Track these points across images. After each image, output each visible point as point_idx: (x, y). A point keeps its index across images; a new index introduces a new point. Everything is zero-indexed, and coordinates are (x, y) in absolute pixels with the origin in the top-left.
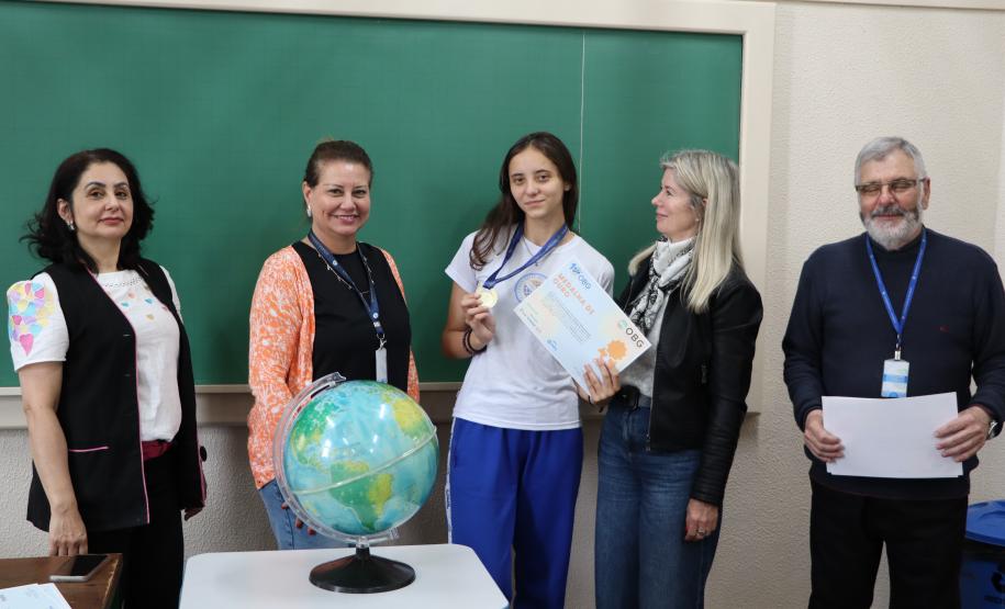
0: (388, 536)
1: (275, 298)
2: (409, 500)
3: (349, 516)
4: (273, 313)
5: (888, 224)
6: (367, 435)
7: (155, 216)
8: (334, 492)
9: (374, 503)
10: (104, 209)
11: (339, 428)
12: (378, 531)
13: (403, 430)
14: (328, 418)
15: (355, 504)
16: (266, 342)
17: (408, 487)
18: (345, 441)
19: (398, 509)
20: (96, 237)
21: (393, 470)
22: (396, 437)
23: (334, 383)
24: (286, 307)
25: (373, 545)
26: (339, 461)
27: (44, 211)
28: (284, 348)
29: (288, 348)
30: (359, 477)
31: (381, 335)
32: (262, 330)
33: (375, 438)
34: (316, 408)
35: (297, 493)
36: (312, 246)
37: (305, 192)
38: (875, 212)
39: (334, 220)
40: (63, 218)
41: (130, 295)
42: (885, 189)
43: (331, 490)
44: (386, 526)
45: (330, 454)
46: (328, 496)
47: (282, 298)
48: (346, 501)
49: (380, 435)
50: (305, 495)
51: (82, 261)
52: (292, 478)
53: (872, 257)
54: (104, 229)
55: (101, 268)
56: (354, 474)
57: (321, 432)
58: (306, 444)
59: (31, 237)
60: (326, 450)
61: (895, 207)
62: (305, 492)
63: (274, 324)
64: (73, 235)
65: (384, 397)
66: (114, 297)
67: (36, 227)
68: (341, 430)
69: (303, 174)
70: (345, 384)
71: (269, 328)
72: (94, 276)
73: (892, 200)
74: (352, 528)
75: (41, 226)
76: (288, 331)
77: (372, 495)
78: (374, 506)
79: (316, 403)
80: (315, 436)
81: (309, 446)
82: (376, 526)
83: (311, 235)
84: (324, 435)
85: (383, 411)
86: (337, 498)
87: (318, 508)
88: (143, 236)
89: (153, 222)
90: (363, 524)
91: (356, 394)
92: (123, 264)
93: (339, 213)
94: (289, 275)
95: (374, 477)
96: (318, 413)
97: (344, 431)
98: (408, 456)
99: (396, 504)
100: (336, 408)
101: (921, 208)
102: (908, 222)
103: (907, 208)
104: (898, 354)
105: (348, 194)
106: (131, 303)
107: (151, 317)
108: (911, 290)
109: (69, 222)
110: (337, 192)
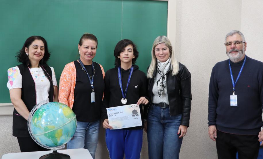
1: (66, 76)
2: (68, 136)
3: (50, 142)
4: (65, 80)
5: (234, 54)
6: (55, 118)
9: (57, 138)
11: (47, 116)
12: (59, 146)
13: (65, 116)
14: (44, 113)
15: (51, 138)
16: (63, 88)
17: (67, 133)
18: (49, 120)
19: (65, 139)
21: (63, 128)
22: (63, 118)
24: (69, 79)
25: (58, 150)
26: (46, 126)
28: (67, 90)
29: (68, 90)
30: (53, 130)
31: (93, 89)
32: (62, 85)
33: (58, 119)
34: (40, 110)
35: (34, 135)
36: (79, 62)
37: (79, 47)
38: (230, 51)
42: (233, 44)
43: (44, 134)
44: (61, 144)
45: (44, 124)
46: (43, 136)
47: (68, 76)
48: (49, 137)
49: (59, 117)
50: (37, 136)
52: (33, 131)
53: (230, 65)
56: (51, 129)
57: (41, 117)
58: (37, 121)
59: (18, 56)
60: (43, 122)
61: (236, 49)
62: (37, 135)
63: (65, 83)
65: (60, 107)
69: (79, 42)
70: (48, 103)
71: (64, 84)
73: (235, 47)
74: (51, 145)
76: (69, 86)
77: (56, 135)
78: (57, 139)
80: (39, 119)
81: (38, 122)
82: (58, 144)
83: (79, 59)
84: (42, 118)
85: (60, 111)
86: (46, 136)
87: (41, 139)
90: (54, 144)
91: (52, 106)
93: (87, 53)
94: (71, 70)
95: (57, 130)
96: (40, 111)
97: (48, 117)
98: (67, 124)
99: (63, 138)
100: (46, 110)
101: (243, 50)
102: (240, 54)
103: (239, 50)
104: (234, 93)
105: (90, 48)
106: (38, 77)
107: (42, 81)
108: (239, 75)
109: (27, 53)
110: (87, 48)
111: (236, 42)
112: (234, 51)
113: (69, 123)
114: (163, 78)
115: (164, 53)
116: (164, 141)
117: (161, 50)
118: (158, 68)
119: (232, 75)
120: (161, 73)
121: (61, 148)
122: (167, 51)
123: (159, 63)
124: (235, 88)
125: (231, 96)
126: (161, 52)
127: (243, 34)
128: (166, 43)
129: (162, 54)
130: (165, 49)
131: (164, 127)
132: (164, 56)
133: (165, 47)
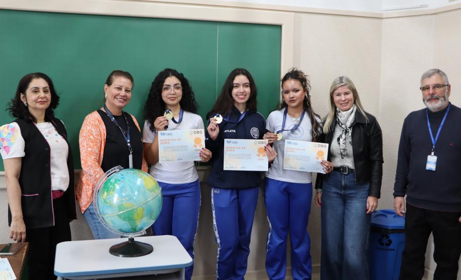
0: (142, 233)
2: (151, 218)
3: (126, 225)
5: (434, 102)
6: (133, 192)
7: (60, 99)
8: (119, 216)
9: (136, 220)
10: (39, 98)
11: (121, 188)
12: (138, 231)
13: (147, 189)
14: (116, 185)
15: (128, 220)
17: (150, 213)
18: (124, 194)
19: (146, 222)
20: (35, 109)
21: (144, 206)
22: (145, 192)
23: (118, 170)
24: (97, 135)
25: (136, 237)
26: (121, 203)
27: (15, 98)
30: (130, 209)
31: (130, 149)
33: (136, 193)
34: (111, 181)
35: (104, 216)
36: (105, 111)
37: (105, 88)
38: (428, 98)
39: (116, 100)
40: (23, 101)
41: (49, 133)
42: (431, 88)
43: (118, 215)
44: (141, 229)
46: (117, 218)
47: (95, 132)
48: (124, 219)
49: (138, 191)
50: (107, 217)
51: (31, 118)
52: (101, 211)
53: (427, 115)
54: (39, 106)
55: (38, 121)
56: (128, 208)
57: (114, 190)
58: (107, 196)
59: (10, 109)
60: (115, 199)
61: (436, 95)
63: (92, 142)
64: (27, 108)
65: (140, 175)
66: (43, 133)
67: (12, 105)
68: (121, 190)
70: (123, 170)
71: (90, 143)
72: (35, 124)
73: (434, 93)
74: (127, 231)
75: (14, 104)
76: (98, 145)
77: (135, 217)
78: (136, 221)
79: (110, 179)
80: (111, 192)
81: (108, 197)
82: (137, 229)
83: (105, 107)
84: (114, 192)
85: (139, 181)
86: (121, 218)
87: (113, 222)
88: (55, 108)
89: (59, 102)
90: (132, 229)
91: (128, 175)
92: (47, 119)
93: (118, 97)
95: (136, 209)
96: (112, 183)
97: (123, 190)
98: (150, 200)
99: (145, 220)
100: (120, 180)
101: (446, 96)
102: (442, 101)
103: (440, 96)
104: (433, 153)
105: (123, 90)
106: (50, 136)
107: (57, 141)
108: (440, 129)
109: (25, 103)
110: (120, 89)
111: (437, 86)
112: (433, 98)
113: (153, 199)
114: (346, 132)
115: (347, 99)
117: (343, 95)
118: (339, 119)
119: (430, 129)
120: (343, 126)
121: (141, 234)
122: (350, 96)
123: (340, 112)
124: (435, 146)
125: (429, 157)
126: (343, 97)
127: (446, 74)
128: (349, 85)
129: (345, 100)
130: (348, 94)
131: (345, 200)
132: (347, 102)
133: (348, 90)
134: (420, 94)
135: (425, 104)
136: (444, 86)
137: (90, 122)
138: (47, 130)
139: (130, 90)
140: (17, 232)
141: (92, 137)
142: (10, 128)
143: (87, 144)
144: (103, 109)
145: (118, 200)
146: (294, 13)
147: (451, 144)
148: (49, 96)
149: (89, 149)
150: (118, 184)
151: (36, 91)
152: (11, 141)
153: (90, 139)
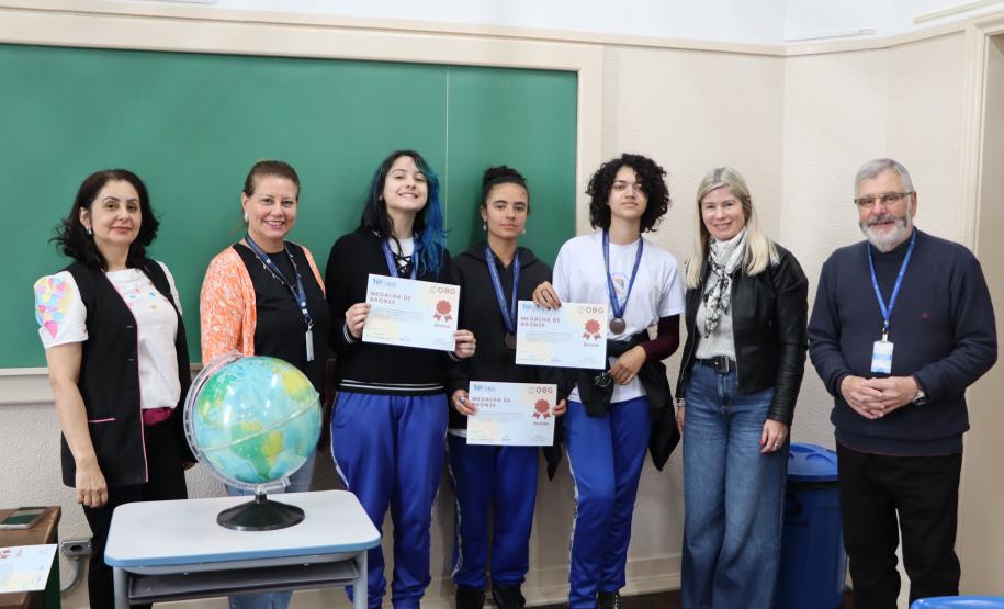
1: (223, 292)
2: (297, 453)
3: (247, 468)
5: (881, 229)
6: (261, 401)
8: (234, 448)
9: (267, 456)
10: (116, 219)
11: (237, 395)
12: (272, 480)
13: (291, 396)
14: (229, 388)
15: (251, 457)
17: (295, 443)
18: (243, 406)
19: (289, 462)
21: (283, 429)
22: (285, 401)
24: (233, 299)
26: (237, 423)
27: (70, 218)
28: (231, 334)
29: (235, 333)
30: (255, 436)
31: (308, 320)
33: (268, 404)
34: (219, 380)
35: (205, 449)
36: (249, 247)
37: (244, 200)
38: (871, 221)
39: (264, 224)
40: (84, 223)
42: (878, 201)
43: (232, 447)
44: (278, 476)
46: (228, 451)
47: (228, 292)
48: (244, 455)
49: (271, 400)
54: (115, 237)
55: (113, 268)
56: (250, 433)
57: (222, 398)
58: (210, 409)
59: (58, 239)
60: (227, 417)
61: (888, 215)
62: (210, 448)
63: (222, 313)
66: (122, 292)
67: (63, 230)
68: (237, 397)
71: (219, 317)
72: (106, 273)
73: (884, 211)
74: (250, 478)
75: (67, 229)
76: (234, 319)
77: (265, 450)
78: (267, 459)
79: (218, 376)
80: (217, 402)
81: (213, 411)
82: (270, 475)
83: (247, 237)
84: (224, 402)
85: (275, 381)
86: (237, 453)
87: (222, 462)
90: (260, 474)
91: (250, 368)
93: (270, 219)
95: (267, 435)
96: (219, 383)
97: (241, 398)
98: (295, 418)
99: (284, 457)
100: (235, 378)
102: (899, 227)
103: (896, 216)
104: (885, 337)
105: (278, 203)
106: (138, 296)
107: (154, 307)
108: (898, 285)
109: (87, 227)
110: (269, 201)
111: (888, 197)
112: (882, 221)
113: (301, 414)
114: (723, 285)
115: (728, 216)
116: (729, 465)
117: (719, 208)
118: (711, 258)
119: (876, 287)
120: (718, 271)
122: (736, 210)
123: (714, 242)
124: (889, 321)
126: (720, 212)
128: (732, 187)
129: (724, 219)
130: (730, 205)
132: (728, 222)
133: (730, 198)
134: (854, 213)
135: (865, 232)
136: (903, 195)
137: (219, 273)
138: (131, 286)
139: (293, 200)
140: (90, 492)
141: (222, 304)
142: (54, 285)
143: (213, 318)
144: (243, 242)
145: (231, 417)
146: (601, 47)
147: (925, 316)
148: (137, 217)
149: (216, 329)
150: (231, 385)
151: (112, 205)
152: (60, 310)
153: (219, 307)
